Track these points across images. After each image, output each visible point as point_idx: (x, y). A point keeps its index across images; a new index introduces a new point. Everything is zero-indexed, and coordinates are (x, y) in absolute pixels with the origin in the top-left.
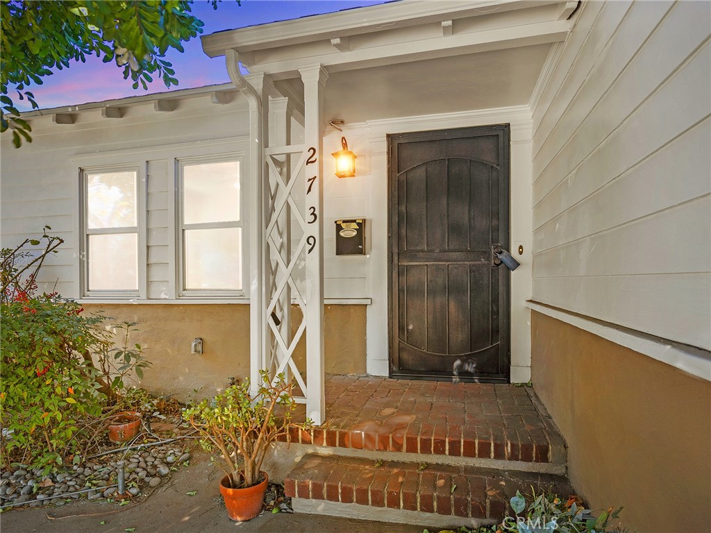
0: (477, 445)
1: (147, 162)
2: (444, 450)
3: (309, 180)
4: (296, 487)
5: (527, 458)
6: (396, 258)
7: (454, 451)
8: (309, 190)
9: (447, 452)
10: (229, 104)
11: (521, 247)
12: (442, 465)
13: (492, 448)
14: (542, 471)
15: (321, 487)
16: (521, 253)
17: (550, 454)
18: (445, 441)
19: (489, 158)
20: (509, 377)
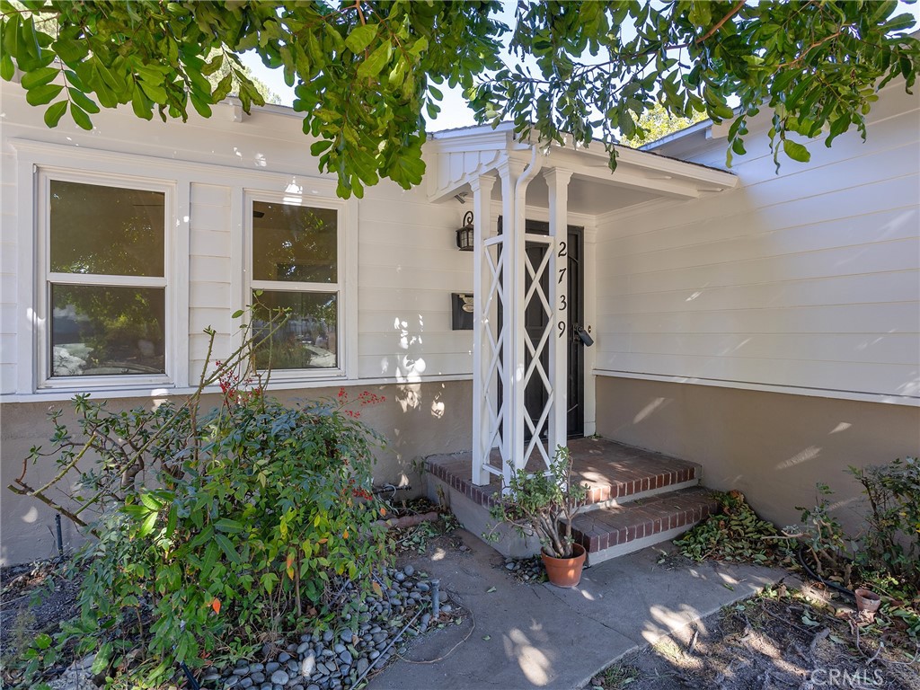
1: (191, 183)
3: (560, 271)
4: (599, 542)
8: (560, 280)
11: (590, 327)
13: (671, 477)
16: (590, 331)
17: (695, 473)
20: (583, 432)
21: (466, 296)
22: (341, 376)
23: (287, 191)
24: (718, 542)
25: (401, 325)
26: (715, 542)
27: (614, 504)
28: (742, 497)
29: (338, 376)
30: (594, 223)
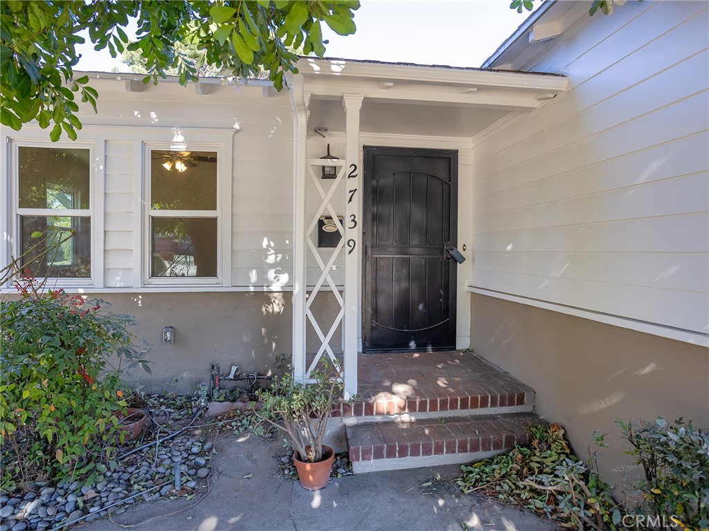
0: (479, 399)
1: (106, 141)
2: (457, 406)
3: (351, 191)
4: (360, 452)
5: (511, 403)
6: (369, 251)
7: (464, 406)
8: (350, 200)
9: (459, 407)
10: (208, 95)
11: (464, 245)
12: (454, 417)
13: (489, 400)
14: (519, 411)
15: (382, 448)
16: (464, 250)
17: (525, 398)
18: (457, 399)
19: (443, 174)
20: (454, 344)
21: (326, 218)
22: (219, 284)
23: (173, 140)
24: (503, 477)
25: (269, 245)
26: (498, 476)
27: (406, 417)
28: (562, 432)
29: (216, 284)
30: (472, 145)
